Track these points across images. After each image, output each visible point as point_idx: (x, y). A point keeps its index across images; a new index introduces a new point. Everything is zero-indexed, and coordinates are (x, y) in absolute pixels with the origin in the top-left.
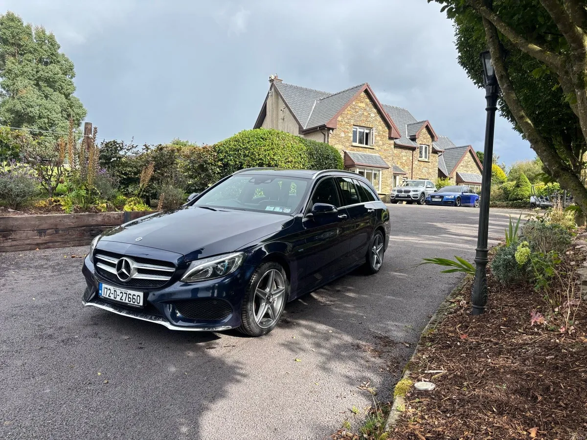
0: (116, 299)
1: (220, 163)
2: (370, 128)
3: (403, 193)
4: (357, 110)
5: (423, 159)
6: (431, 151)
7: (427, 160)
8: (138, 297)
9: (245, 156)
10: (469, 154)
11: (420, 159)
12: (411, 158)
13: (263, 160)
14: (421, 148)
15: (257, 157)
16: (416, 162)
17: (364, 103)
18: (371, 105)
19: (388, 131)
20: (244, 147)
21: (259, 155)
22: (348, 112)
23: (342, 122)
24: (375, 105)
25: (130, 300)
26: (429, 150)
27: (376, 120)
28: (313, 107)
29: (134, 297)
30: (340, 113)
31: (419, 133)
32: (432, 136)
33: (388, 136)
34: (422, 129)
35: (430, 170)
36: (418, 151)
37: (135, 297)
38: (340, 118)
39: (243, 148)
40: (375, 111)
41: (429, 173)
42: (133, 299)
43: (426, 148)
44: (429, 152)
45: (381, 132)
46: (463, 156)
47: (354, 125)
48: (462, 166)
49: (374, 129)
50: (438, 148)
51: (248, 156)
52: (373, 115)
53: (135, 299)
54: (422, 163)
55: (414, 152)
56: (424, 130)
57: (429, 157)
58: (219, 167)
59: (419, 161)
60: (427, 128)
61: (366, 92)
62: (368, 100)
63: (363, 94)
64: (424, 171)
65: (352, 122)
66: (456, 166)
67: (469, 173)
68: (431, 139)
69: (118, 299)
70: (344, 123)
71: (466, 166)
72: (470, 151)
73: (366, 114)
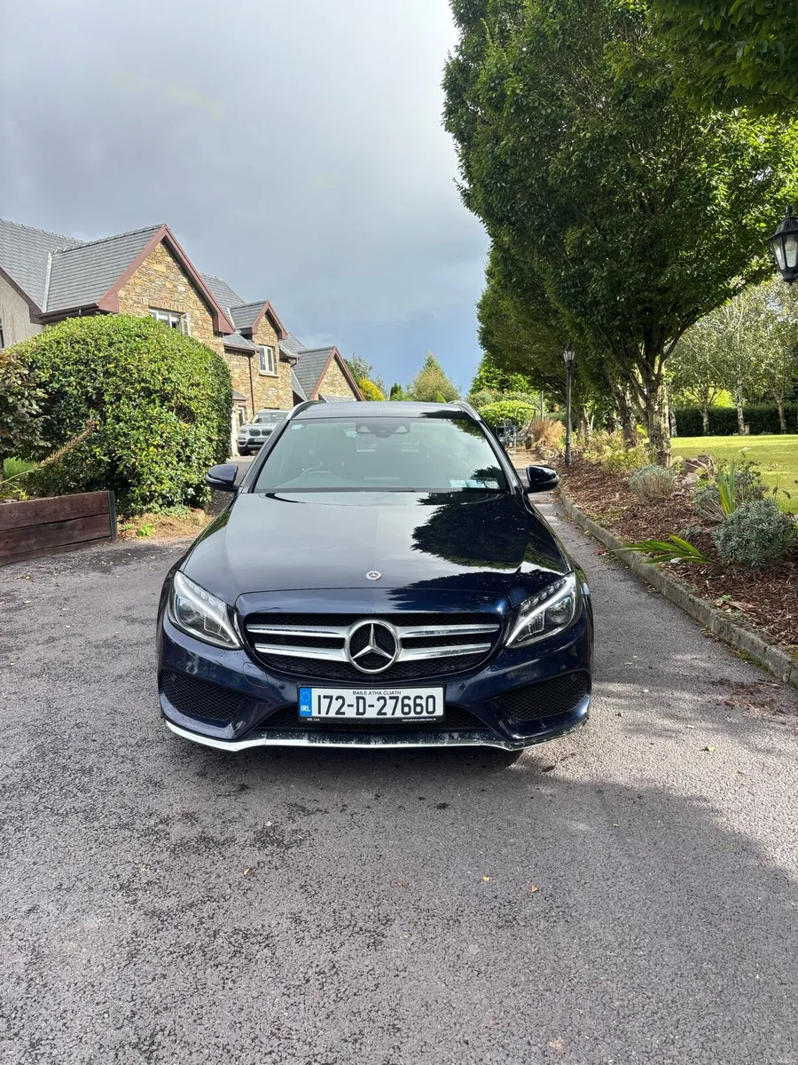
0: (365, 716)
1: (40, 393)
2: (179, 314)
3: (261, 436)
4: (152, 278)
5: (267, 372)
6: (278, 358)
7: (272, 374)
8: (431, 700)
9: (107, 374)
10: (334, 363)
11: (262, 372)
12: (248, 370)
13: (150, 383)
14: (262, 352)
15: (136, 375)
16: (256, 379)
17: (163, 265)
18: (176, 270)
19: (211, 319)
20: (100, 355)
21: (139, 371)
22: (136, 279)
23: (126, 299)
24: (185, 270)
25: (406, 709)
26: (275, 356)
27: (187, 297)
28: (49, 267)
29: (418, 701)
30: (122, 282)
31: (256, 325)
32: (278, 331)
33: (212, 328)
34: (261, 317)
35: (281, 393)
36: (257, 356)
37: (423, 702)
38: (122, 293)
39: (100, 358)
40: (185, 280)
41: (279, 398)
42: (416, 705)
43: (269, 351)
44: (275, 360)
45: (200, 322)
46: (326, 366)
47: (151, 308)
48: (326, 383)
49: (188, 315)
50: (289, 353)
51: (114, 374)
52: (182, 289)
53: (421, 705)
54: (266, 380)
55: (252, 360)
56: (264, 320)
57: (276, 368)
58: (38, 400)
59: (260, 375)
60: (269, 315)
61: (165, 242)
62: (170, 259)
63: (160, 247)
64: (270, 393)
65: (146, 301)
66: (317, 384)
67: (337, 395)
68: (275, 335)
69: (371, 714)
70: (130, 302)
71: (332, 384)
72: (336, 358)
73: (169, 285)
